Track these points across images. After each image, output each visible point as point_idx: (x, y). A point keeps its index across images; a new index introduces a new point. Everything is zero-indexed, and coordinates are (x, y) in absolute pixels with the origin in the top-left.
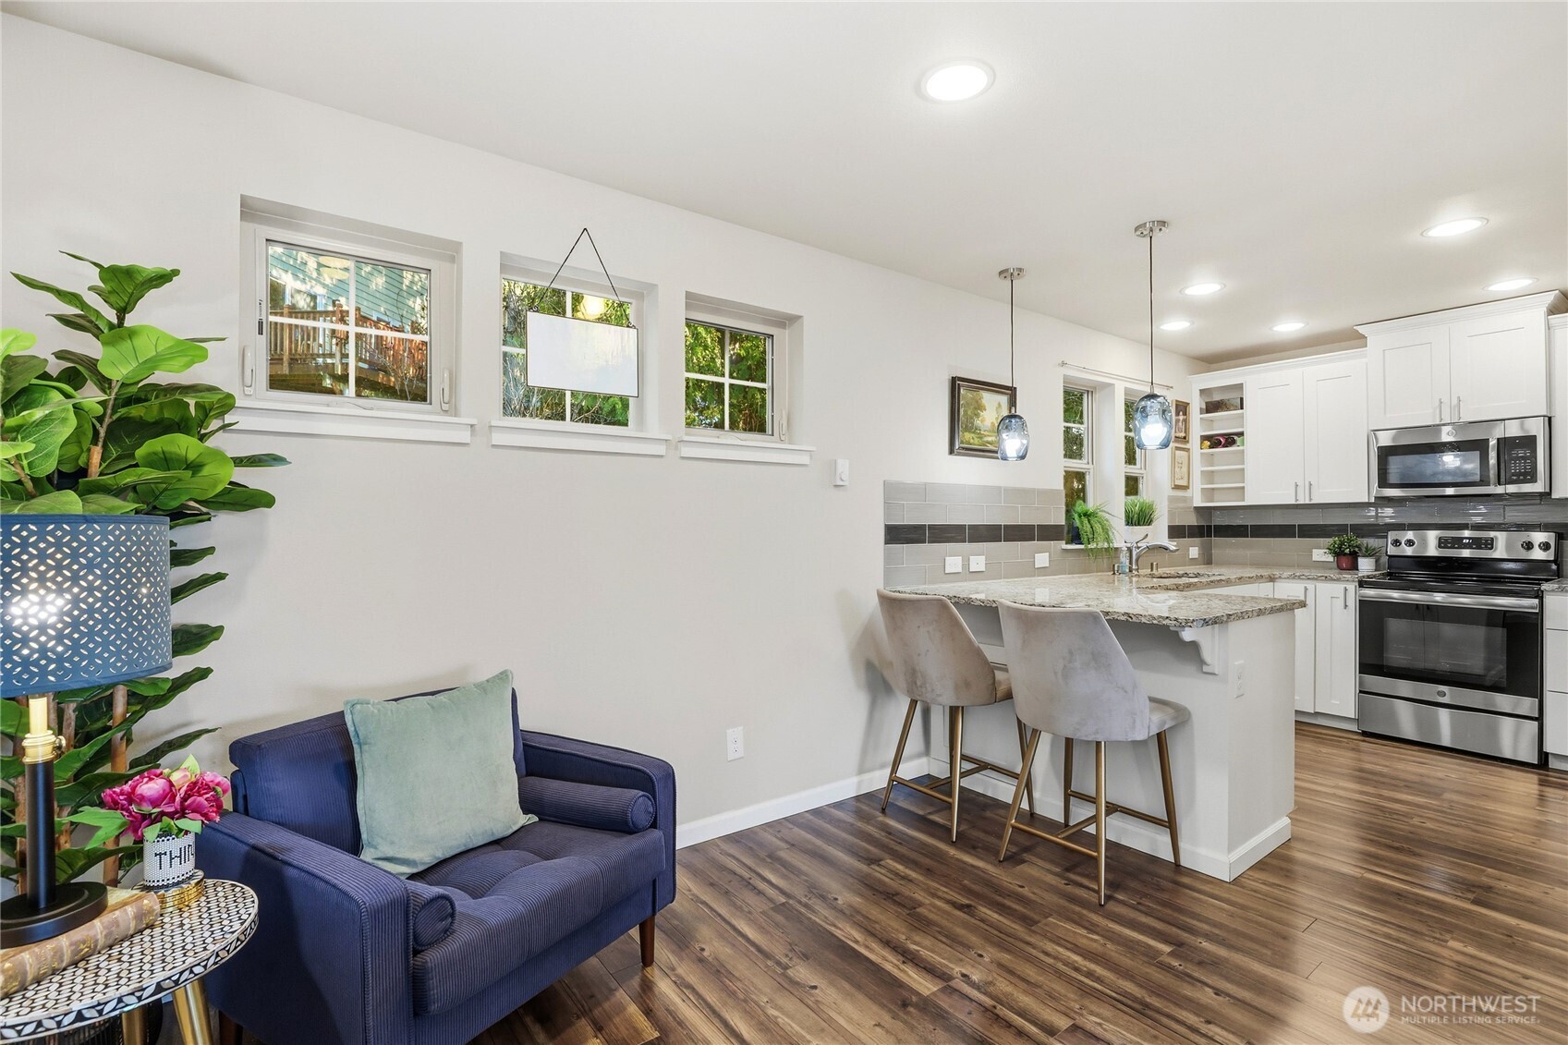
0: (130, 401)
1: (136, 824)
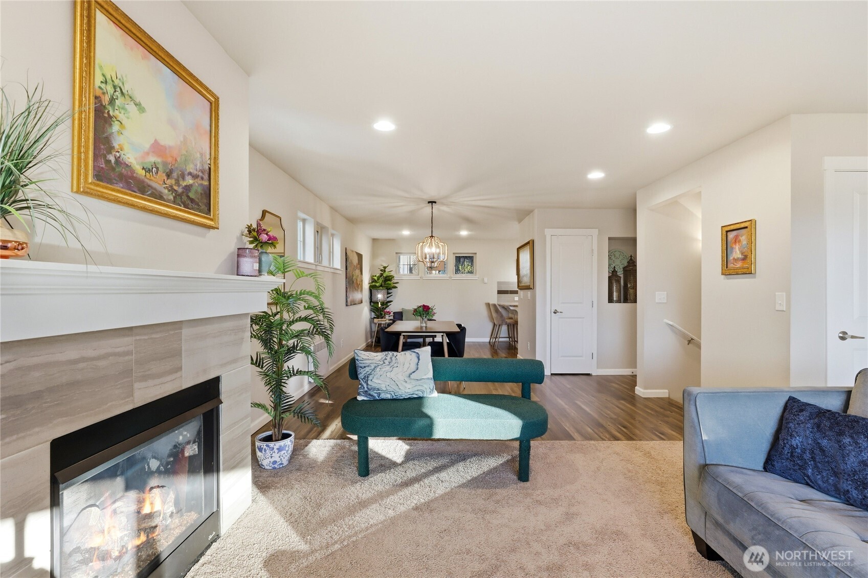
0: (386, 278)
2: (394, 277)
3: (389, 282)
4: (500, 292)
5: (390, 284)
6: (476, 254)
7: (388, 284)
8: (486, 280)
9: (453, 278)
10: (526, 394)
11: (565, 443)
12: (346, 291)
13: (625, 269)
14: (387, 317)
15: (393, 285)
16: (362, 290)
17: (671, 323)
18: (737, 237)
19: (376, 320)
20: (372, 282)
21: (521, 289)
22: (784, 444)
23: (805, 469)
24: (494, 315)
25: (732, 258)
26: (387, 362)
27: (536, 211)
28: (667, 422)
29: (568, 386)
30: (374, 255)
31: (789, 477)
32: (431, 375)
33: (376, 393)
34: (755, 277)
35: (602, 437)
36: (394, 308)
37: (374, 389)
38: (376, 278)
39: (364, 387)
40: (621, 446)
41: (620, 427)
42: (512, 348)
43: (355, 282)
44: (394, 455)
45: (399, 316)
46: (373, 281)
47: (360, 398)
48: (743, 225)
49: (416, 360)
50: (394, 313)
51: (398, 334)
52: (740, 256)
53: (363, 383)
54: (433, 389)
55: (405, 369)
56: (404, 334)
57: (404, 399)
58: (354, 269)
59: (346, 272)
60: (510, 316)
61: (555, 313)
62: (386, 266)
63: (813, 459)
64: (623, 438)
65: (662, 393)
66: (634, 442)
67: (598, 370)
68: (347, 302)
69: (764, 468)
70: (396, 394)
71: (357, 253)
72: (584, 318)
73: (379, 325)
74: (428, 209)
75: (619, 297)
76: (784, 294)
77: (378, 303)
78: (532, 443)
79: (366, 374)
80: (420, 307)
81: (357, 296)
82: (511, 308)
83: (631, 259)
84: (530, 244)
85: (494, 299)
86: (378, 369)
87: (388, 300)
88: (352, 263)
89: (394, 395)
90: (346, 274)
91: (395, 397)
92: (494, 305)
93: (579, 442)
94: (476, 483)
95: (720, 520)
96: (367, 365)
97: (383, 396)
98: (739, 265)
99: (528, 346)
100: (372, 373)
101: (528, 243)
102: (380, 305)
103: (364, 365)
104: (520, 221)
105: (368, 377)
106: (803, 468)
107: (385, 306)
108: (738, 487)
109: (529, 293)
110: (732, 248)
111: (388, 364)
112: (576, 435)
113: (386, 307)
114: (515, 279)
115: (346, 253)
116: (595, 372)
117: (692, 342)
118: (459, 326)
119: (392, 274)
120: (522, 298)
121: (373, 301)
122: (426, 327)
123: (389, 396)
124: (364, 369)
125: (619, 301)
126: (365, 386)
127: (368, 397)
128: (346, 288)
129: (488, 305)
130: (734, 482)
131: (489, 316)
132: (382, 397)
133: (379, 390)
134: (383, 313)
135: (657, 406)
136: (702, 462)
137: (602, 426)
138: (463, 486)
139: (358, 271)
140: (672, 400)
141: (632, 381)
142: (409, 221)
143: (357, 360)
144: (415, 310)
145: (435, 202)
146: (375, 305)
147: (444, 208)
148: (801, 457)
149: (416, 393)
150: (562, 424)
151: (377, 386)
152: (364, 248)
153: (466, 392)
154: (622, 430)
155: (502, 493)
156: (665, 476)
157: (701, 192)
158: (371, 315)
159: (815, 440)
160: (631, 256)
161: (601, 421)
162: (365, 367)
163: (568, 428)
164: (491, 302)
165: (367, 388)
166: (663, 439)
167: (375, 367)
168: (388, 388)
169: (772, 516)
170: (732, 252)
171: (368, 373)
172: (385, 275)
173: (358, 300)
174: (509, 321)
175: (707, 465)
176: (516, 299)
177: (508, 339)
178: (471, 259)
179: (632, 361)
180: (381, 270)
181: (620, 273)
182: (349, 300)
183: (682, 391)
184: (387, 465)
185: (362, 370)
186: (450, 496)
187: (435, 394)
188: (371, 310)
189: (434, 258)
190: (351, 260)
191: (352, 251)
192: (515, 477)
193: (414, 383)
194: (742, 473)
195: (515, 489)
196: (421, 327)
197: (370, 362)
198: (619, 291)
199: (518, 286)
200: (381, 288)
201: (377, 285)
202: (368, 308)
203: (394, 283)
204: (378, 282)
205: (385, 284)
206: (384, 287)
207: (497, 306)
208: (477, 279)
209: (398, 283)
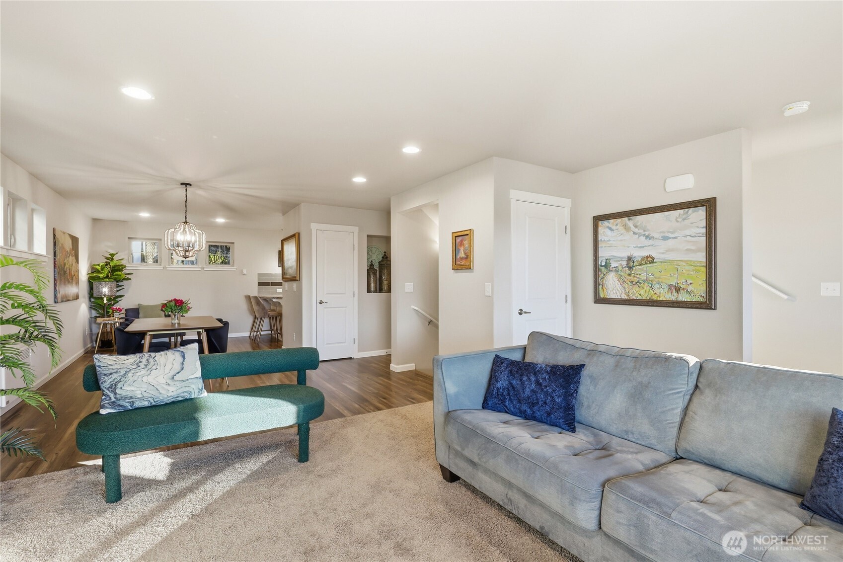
0: (114, 267)
2: (125, 267)
3: (119, 273)
4: (260, 284)
5: (120, 275)
6: (233, 243)
7: (117, 275)
8: (245, 271)
9: (205, 270)
10: (302, 380)
11: (338, 421)
12: (55, 284)
13: (381, 264)
14: (117, 315)
15: (124, 276)
16: (77, 283)
17: (417, 308)
18: (462, 241)
19: (99, 320)
20: (92, 273)
21: (286, 281)
22: (493, 387)
23: (505, 402)
24: (255, 308)
25: (458, 257)
26: (142, 366)
27: (302, 205)
28: (415, 389)
29: (334, 371)
30: (94, 240)
31: (496, 410)
32: (199, 373)
33: (128, 402)
34: (473, 272)
35: (367, 409)
36: (125, 304)
37: (125, 398)
38: (98, 268)
39: (110, 398)
40: (383, 414)
41: (381, 399)
42: (275, 341)
43: (68, 272)
44: (152, 469)
45: (134, 313)
46: (93, 270)
47: (103, 412)
48: (466, 233)
49: (181, 359)
50: (126, 310)
51: (142, 334)
52: (464, 256)
53: (109, 393)
54: (202, 388)
55: (167, 371)
56: (150, 333)
57: (167, 404)
58: (67, 255)
59: (55, 259)
60: (272, 308)
61: (321, 303)
62: (114, 253)
63: (509, 394)
64: (384, 408)
65: (411, 367)
66: (393, 409)
67: (359, 353)
68: (56, 297)
69: (483, 407)
70: (155, 400)
71: (70, 235)
72: (346, 307)
73: (105, 325)
74: (181, 191)
75: (376, 287)
76: (490, 284)
77: (102, 298)
78: (311, 426)
79: (113, 381)
80: (172, 301)
81: (72, 290)
82: (274, 300)
83: (385, 255)
84: (296, 237)
85: (254, 291)
86: (130, 374)
87: (118, 294)
88: (63, 247)
89: (153, 401)
90: (54, 262)
91: (154, 404)
92: (256, 298)
93: (349, 418)
94: (255, 476)
95: (459, 448)
96: (115, 371)
97: (138, 404)
98: (463, 262)
99: (294, 337)
100: (122, 380)
101: (294, 236)
102: (105, 301)
103: (109, 372)
104: (284, 213)
105: (115, 385)
106: (503, 401)
107: (112, 302)
108: (470, 423)
109: (294, 285)
110: (459, 250)
111: (144, 366)
112: (346, 412)
113: (114, 304)
114: (279, 271)
115: (54, 235)
116: (357, 355)
117: (432, 324)
118: (220, 320)
119: (123, 262)
120: (286, 289)
121: (95, 295)
122: (179, 324)
123: (146, 404)
124: (110, 376)
125: (375, 291)
126: (112, 396)
127: (116, 409)
128: (55, 279)
129: (248, 298)
130: (467, 420)
131: (248, 308)
132: (137, 406)
133: (133, 398)
134: (111, 311)
135: (409, 378)
136: (447, 411)
137: (367, 401)
138: (244, 481)
139: (71, 259)
140: (418, 371)
141: (387, 359)
142: (153, 201)
143: (99, 366)
144: (164, 306)
145: (190, 185)
146: (99, 302)
147: (200, 192)
148: (502, 395)
149: (182, 395)
150: (333, 404)
151: (130, 394)
152: (80, 229)
153: (230, 389)
154: (384, 402)
155: (284, 477)
156: (418, 430)
157: (438, 204)
158: (90, 313)
159: (509, 382)
160: (385, 252)
161: (365, 396)
162: (111, 374)
163: (338, 407)
164: (252, 295)
165: (115, 398)
166: (414, 403)
167: (126, 372)
168: (145, 394)
169: (489, 436)
170: (459, 253)
171: (116, 380)
172: (112, 264)
173: (72, 295)
174: (271, 313)
175: (449, 412)
176: (279, 290)
177: (270, 332)
178: (227, 249)
179: (388, 344)
180: (107, 258)
181: (376, 267)
182: (59, 296)
183: (432, 359)
184: (142, 484)
185: (106, 378)
186: (230, 494)
187: (205, 394)
188: (91, 308)
189: (189, 247)
190: (62, 244)
191: (64, 233)
192: (295, 460)
193: (179, 384)
194: (470, 413)
195: (296, 469)
196: (173, 325)
197: (118, 367)
198: (375, 283)
199: (283, 278)
200: (107, 280)
201: (101, 276)
202: (86, 305)
203: (125, 274)
204: (102, 273)
205: (112, 274)
206: (112, 279)
207: (258, 299)
208: (235, 270)
209: (132, 274)
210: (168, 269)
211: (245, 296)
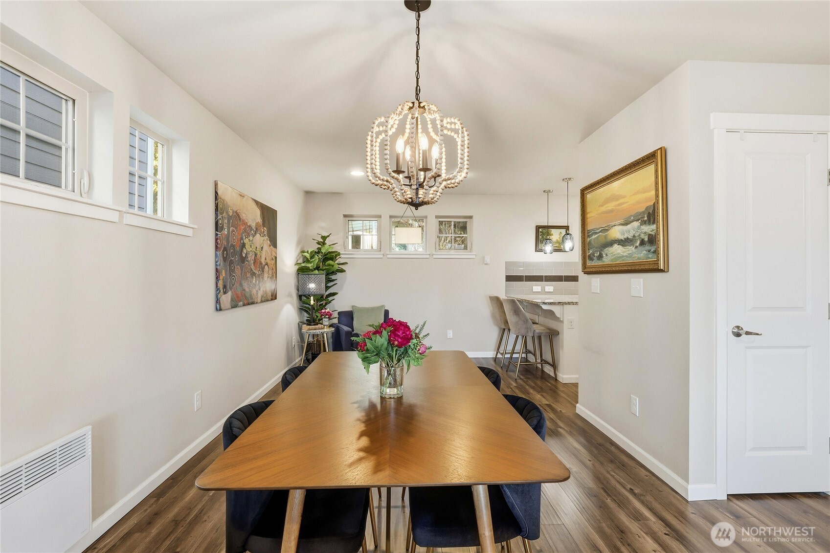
0: (326, 255)
1: (322, 315)
2: (339, 254)
3: (331, 262)
4: (509, 278)
5: (333, 266)
6: (471, 217)
7: (329, 265)
8: (488, 259)
9: (434, 256)
14: (326, 321)
15: (336, 267)
19: (306, 329)
20: (300, 262)
21: (591, 273)
36: (339, 305)
38: (308, 255)
45: (347, 319)
46: (304, 260)
50: (339, 313)
62: (326, 235)
71: (256, 204)
77: (309, 298)
81: (262, 286)
82: (545, 307)
85: (501, 291)
92: (509, 301)
102: (312, 302)
107: (324, 302)
113: (326, 304)
115: (216, 193)
119: (336, 248)
121: (301, 294)
129: (495, 300)
131: (493, 316)
134: (319, 315)
139: (259, 239)
146: (305, 301)
164: (501, 297)
172: (323, 251)
173: (263, 294)
178: (462, 227)
180: (319, 243)
190: (235, 214)
191: (240, 195)
199: (584, 268)
200: (317, 272)
201: (310, 265)
202: (293, 305)
203: (339, 264)
204: (311, 263)
205: (324, 265)
206: (323, 270)
207: (516, 304)
208: (474, 257)
209: (346, 263)
210: (388, 256)
211: (490, 297)
